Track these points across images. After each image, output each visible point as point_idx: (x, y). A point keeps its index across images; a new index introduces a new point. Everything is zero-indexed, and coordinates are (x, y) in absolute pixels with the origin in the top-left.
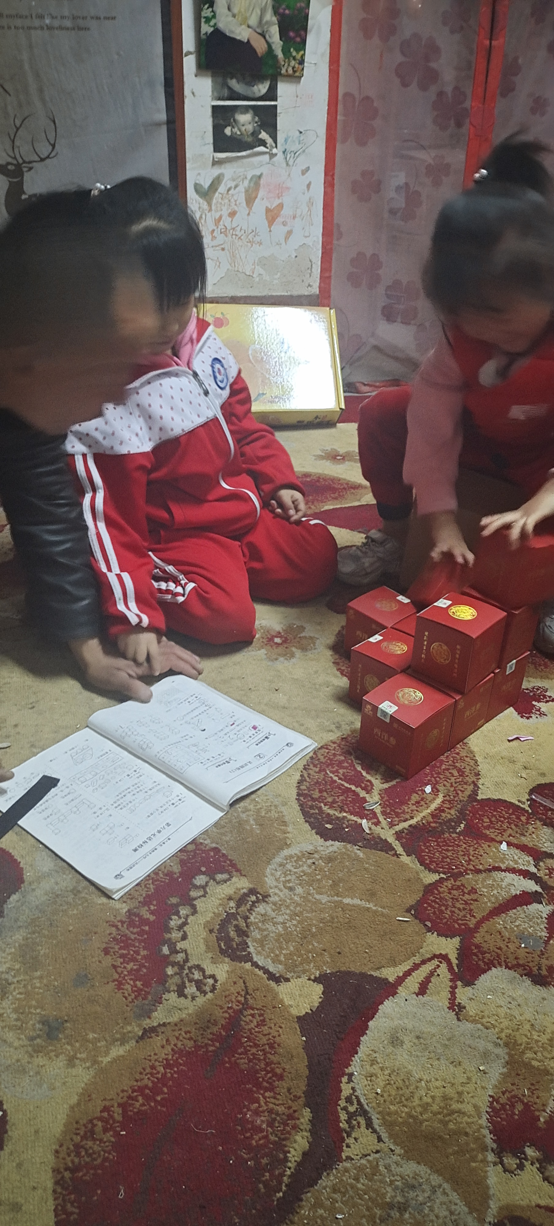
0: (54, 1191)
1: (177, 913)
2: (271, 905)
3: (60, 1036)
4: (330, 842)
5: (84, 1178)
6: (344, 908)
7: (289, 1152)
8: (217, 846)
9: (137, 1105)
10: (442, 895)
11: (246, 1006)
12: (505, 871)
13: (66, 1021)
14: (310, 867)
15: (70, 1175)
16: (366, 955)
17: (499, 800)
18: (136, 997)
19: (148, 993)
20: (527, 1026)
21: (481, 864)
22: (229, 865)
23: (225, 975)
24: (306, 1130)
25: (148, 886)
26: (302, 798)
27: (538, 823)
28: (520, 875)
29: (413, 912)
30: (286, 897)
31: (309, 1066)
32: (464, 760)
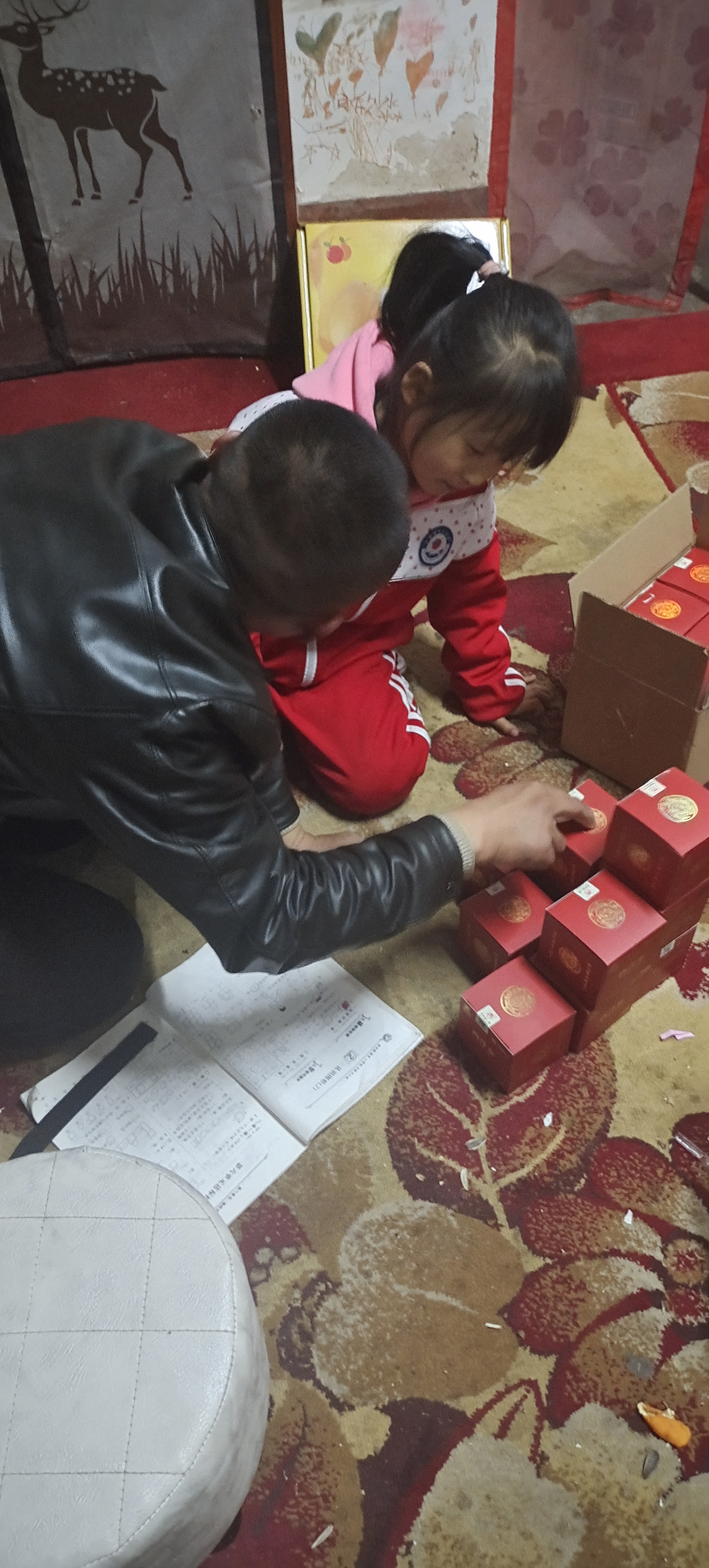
2: (341, 1298)
4: (420, 1202)
6: (427, 1306)
8: (287, 1204)
10: (543, 1291)
11: (303, 1442)
12: (624, 1256)
14: (392, 1240)
16: (444, 1377)
17: (634, 1141)
20: (615, 1491)
21: (597, 1244)
22: (298, 1235)
23: (283, 1397)
26: (392, 1129)
27: (677, 1180)
28: (642, 1264)
29: (506, 1316)
30: (360, 1287)
31: (365, 1530)
32: (600, 1071)
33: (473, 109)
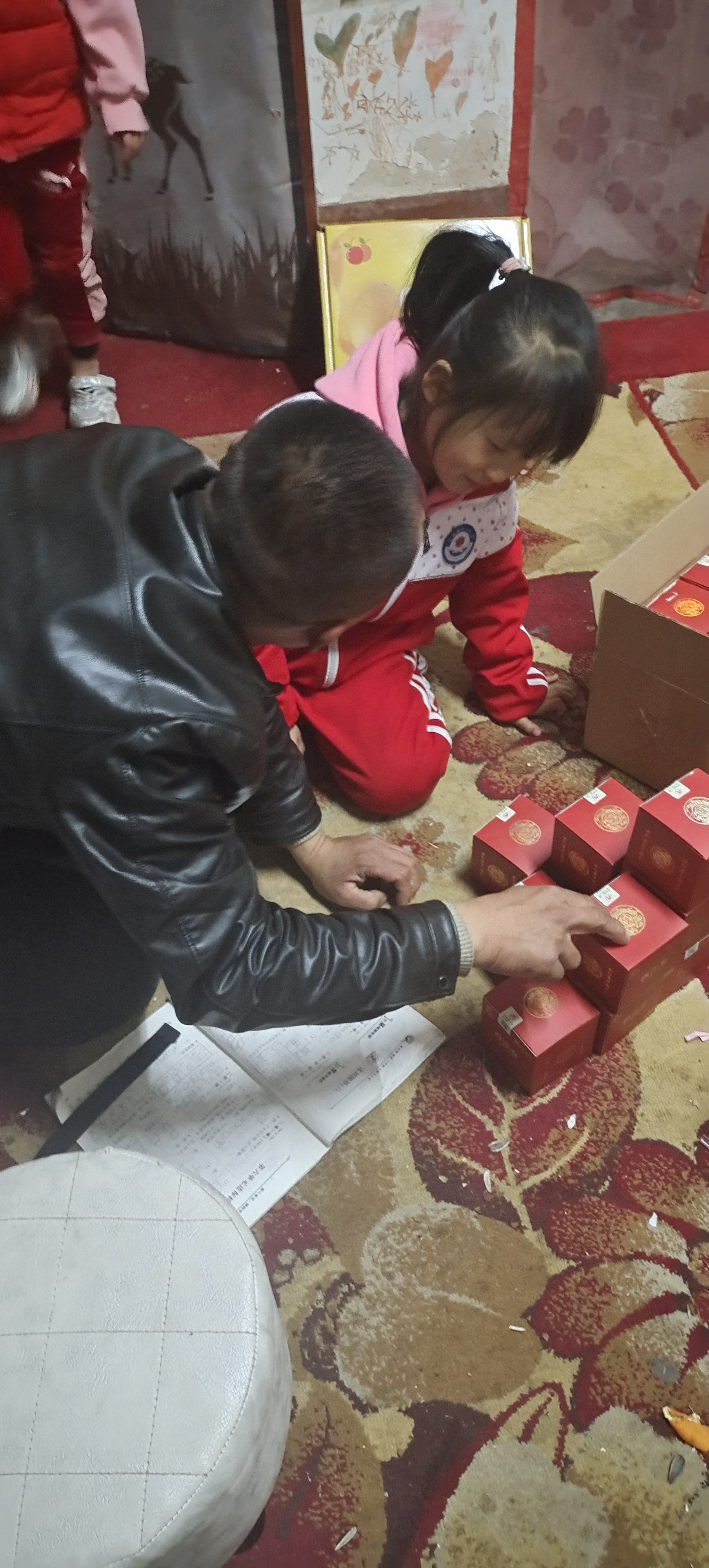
4: (443, 1204)
6: (450, 1308)
8: (310, 1205)
10: (567, 1293)
11: (327, 1443)
12: (649, 1259)
14: (415, 1242)
16: (467, 1379)
17: (659, 1143)
20: (640, 1496)
21: (621, 1247)
22: (321, 1237)
23: (306, 1399)
26: (414, 1131)
27: (703, 1182)
28: (666, 1267)
29: (530, 1318)
30: (383, 1289)
31: (389, 1532)
32: (623, 1072)
33: (492, 107)
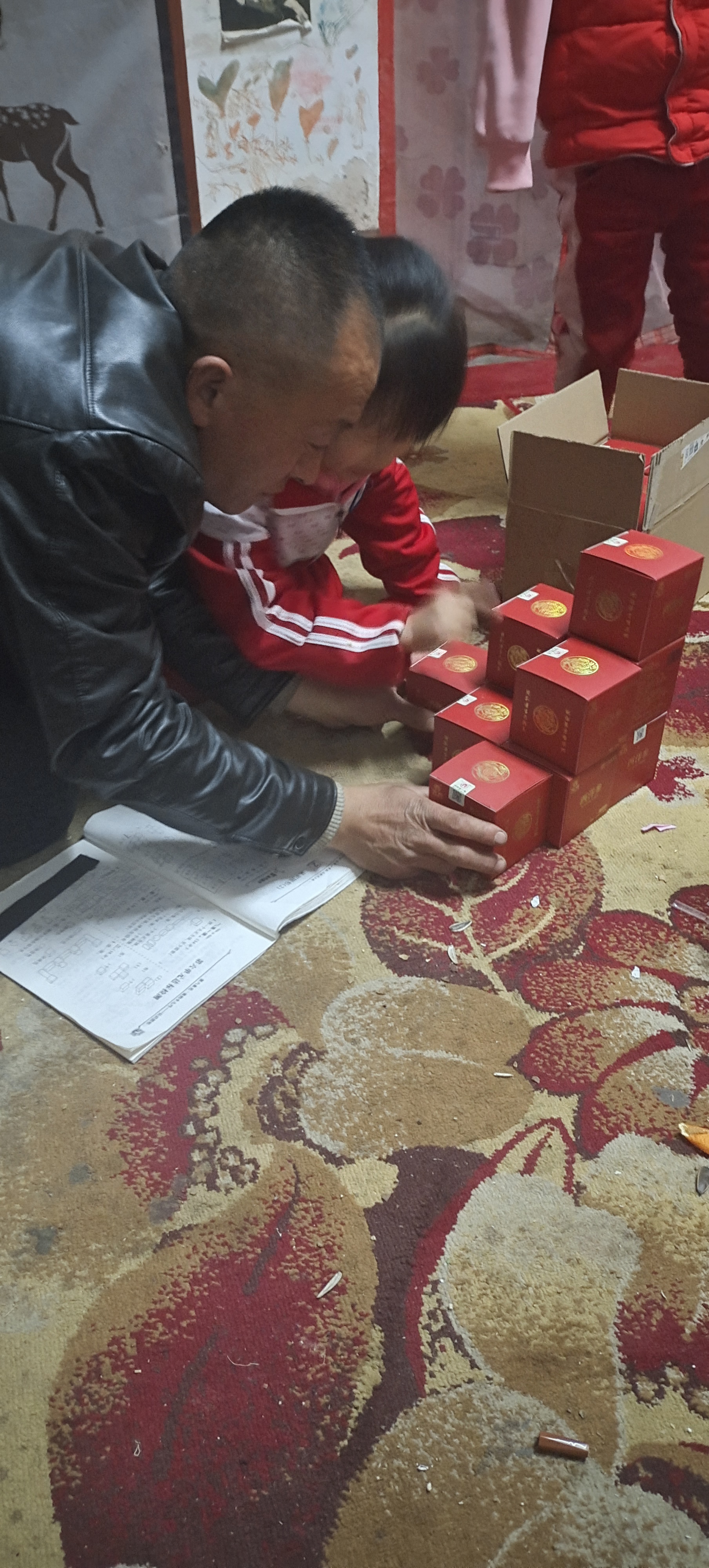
0: (50, 1451)
1: (205, 1081)
2: (328, 1064)
3: (53, 1248)
4: (406, 978)
5: (89, 1432)
6: (425, 1064)
7: (355, 1387)
8: (257, 990)
9: (156, 1334)
10: (554, 1041)
11: (297, 1197)
12: (637, 1005)
13: (61, 1229)
14: (379, 1011)
15: (71, 1429)
16: (454, 1124)
17: (630, 912)
18: (152, 1194)
19: (168, 1187)
20: (668, 1210)
21: (606, 997)
22: (272, 1014)
23: (269, 1159)
24: (377, 1357)
25: (166, 1046)
26: (368, 922)
27: (682, 940)
28: (657, 1010)
29: (516, 1065)
30: (348, 1052)
31: (380, 1274)
32: (583, 861)
33: (361, 154)
